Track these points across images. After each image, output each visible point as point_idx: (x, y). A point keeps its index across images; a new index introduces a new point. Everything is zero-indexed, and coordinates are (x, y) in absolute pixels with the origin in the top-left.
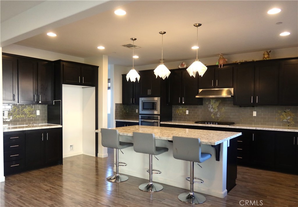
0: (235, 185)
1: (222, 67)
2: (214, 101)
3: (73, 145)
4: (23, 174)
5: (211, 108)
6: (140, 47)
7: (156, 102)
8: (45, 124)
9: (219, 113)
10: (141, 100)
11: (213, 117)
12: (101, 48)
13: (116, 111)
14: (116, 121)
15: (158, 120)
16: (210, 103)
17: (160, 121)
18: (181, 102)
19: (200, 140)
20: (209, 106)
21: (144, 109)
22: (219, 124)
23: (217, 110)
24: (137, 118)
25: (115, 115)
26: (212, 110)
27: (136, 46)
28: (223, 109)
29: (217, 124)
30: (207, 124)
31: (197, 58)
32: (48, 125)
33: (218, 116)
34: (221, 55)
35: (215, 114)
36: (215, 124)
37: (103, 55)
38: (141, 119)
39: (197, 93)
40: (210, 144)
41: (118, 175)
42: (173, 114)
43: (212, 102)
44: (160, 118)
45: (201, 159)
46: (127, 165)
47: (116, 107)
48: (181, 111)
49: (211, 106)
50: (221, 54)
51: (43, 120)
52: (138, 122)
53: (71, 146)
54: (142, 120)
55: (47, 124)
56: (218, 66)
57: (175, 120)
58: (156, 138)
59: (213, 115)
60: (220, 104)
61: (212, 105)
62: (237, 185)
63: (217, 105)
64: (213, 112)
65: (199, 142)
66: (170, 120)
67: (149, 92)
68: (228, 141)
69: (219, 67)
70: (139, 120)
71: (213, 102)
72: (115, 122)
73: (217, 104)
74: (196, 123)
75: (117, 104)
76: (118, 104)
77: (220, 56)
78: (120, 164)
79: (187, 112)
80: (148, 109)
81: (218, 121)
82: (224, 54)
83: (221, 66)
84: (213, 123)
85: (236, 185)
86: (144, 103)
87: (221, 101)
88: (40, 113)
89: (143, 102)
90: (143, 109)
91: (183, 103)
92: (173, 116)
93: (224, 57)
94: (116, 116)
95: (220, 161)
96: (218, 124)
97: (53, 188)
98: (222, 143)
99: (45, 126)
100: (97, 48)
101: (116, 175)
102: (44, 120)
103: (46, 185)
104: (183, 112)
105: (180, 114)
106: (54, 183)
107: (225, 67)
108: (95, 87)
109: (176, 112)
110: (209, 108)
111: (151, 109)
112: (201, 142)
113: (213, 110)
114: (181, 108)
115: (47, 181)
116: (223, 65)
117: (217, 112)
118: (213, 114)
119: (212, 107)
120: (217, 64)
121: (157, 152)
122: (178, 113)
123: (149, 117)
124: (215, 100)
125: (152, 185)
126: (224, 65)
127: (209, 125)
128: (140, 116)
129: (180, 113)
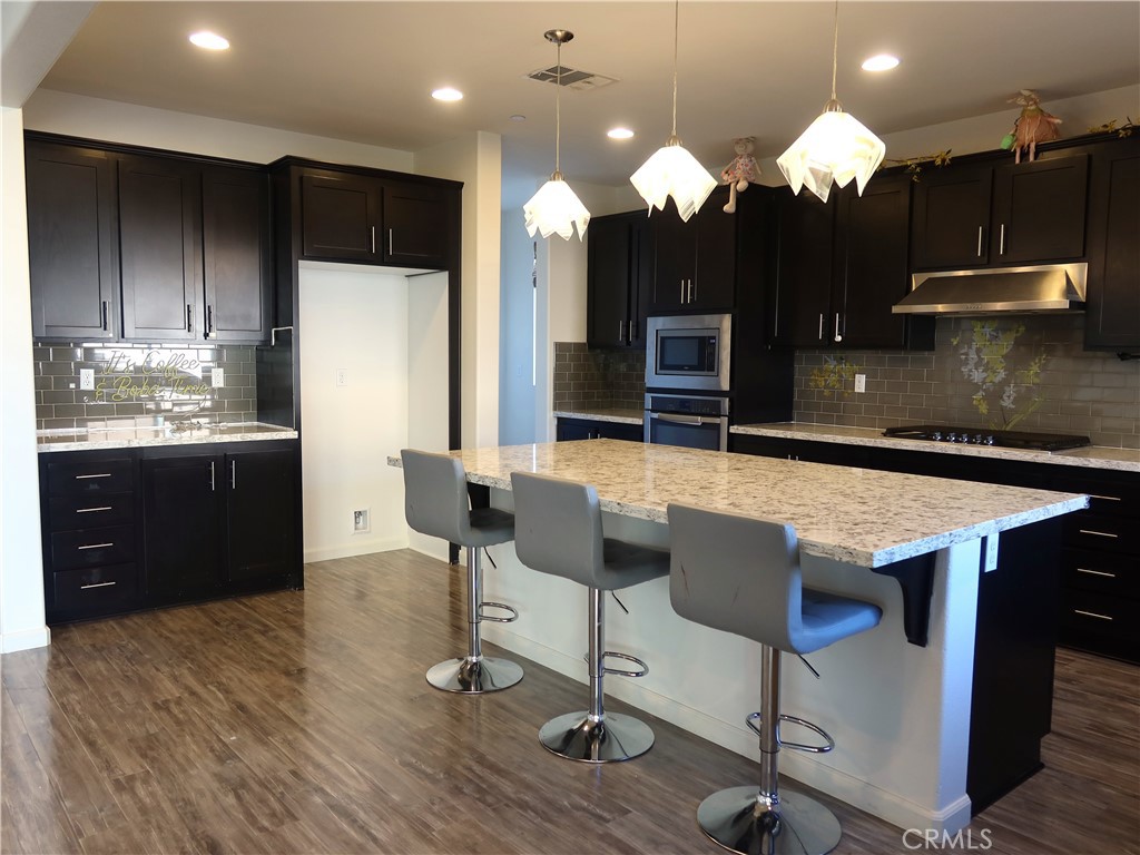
0: (1038, 766)
1: (1031, 158)
2: (988, 330)
3: (366, 511)
4: (135, 621)
5: (971, 366)
6: (615, 81)
7: (714, 338)
8: (249, 424)
9: (1010, 391)
10: (656, 325)
11: (983, 409)
12: (448, 95)
13: (558, 377)
14: (559, 419)
15: (719, 416)
16: (970, 343)
17: (731, 423)
18: (830, 334)
19: (799, 535)
20: (967, 354)
21: (664, 366)
22: (1001, 441)
23: (1002, 374)
24: (637, 407)
25: (555, 389)
26: (977, 376)
27: (592, 76)
28: (1035, 368)
29: (992, 445)
30: (944, 439)
31: (834, 96)
32: (260, 429)
33: (1007, 403)
34: (1027, 99)
35: (995, 396)
36: (982, 443)
37: (480, 132)
38: (653, 411)
39: (904, 293)
40: (845, 559)
41: (474, 659)
42: (796, 389)
43: (981, 334)
44: (731, 407)
45: (801, 633)
46: (517, 616)
47: (558, 358)
48: (834, 378)
49: (973, 355)
50: (1026, 93)
51: (238, 409)
52: (638, 421)
53: (358, 514)
54: (656, 415)
55: (256, 423)
56: (1007, 155)
57: (807, 419)
58: (603, 509)
59: (984, 398)
60: (1018, 343)
61: (978, 351)
62: (1044, 770)
63: (1005, 351)
64: (984, 383)
65: (792, 542)
66: (783, 415)
67: (686, 292)
68: (984, 540)
69: (1017, 161)
70: (641, 416)
71: (983, 334)
72: (556, 422)
73: (1006, 344)
74: (892, 433)
75: (560, 348)
76: (571, 344)
77: (1023, 102)
78: (486, 611)
79: (860, 384)
80: (680, 368)
81: (1008, 429)
82: (1044, 94)
83: (1024, 155)
84: (974, 436)
85: (1042, 766)
86: (663, 342)
87: (1022, 329)
88: (227, 379)
89: (661, 334)
90: (661, 369)
91: (839, 338)
92: (796, 399)
93: (1047, 106)
94: (557, 396)
95: (930, 648)
96: (997, 443)
97: (193, 693)
98: (946, 551)
99: (249, 430)
100: (430, 94)
101: (469, 659)
102: (244, 406)
103: (175, 679)
104: (840, 381)
105: (827, 392)
106: (215, 670)
107: (1048, 157)
108: (447, 273)
109: (812, 384)
110: (966, 362)
111: (692, 368)
112: (800, 546)
113: (985, 375)
114: (831, 365)
115: (192, 661)
116: (1036, 146)
117: (1005, 382)
118: (981, 393)
119: (981, 359)
120: (1005, 144)
121: (613, 576)
122: (817, 386)
123: (683, 402)
124: (995, 324)
125: (599, 725)
126: (1040, 149)
127: (951, 448)
128: (648, 397)
129: (826, 387)
